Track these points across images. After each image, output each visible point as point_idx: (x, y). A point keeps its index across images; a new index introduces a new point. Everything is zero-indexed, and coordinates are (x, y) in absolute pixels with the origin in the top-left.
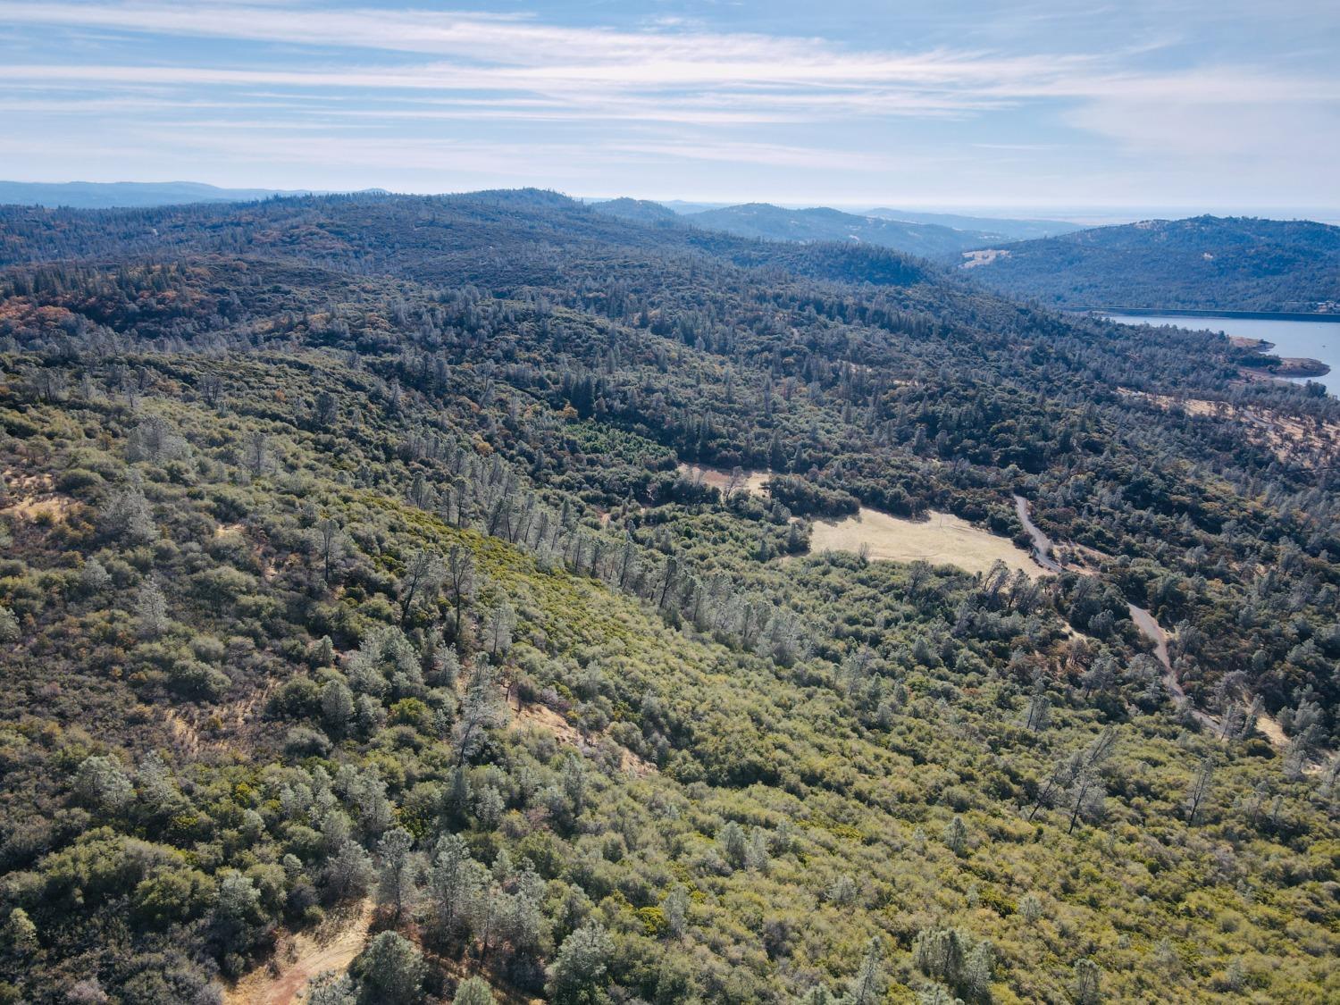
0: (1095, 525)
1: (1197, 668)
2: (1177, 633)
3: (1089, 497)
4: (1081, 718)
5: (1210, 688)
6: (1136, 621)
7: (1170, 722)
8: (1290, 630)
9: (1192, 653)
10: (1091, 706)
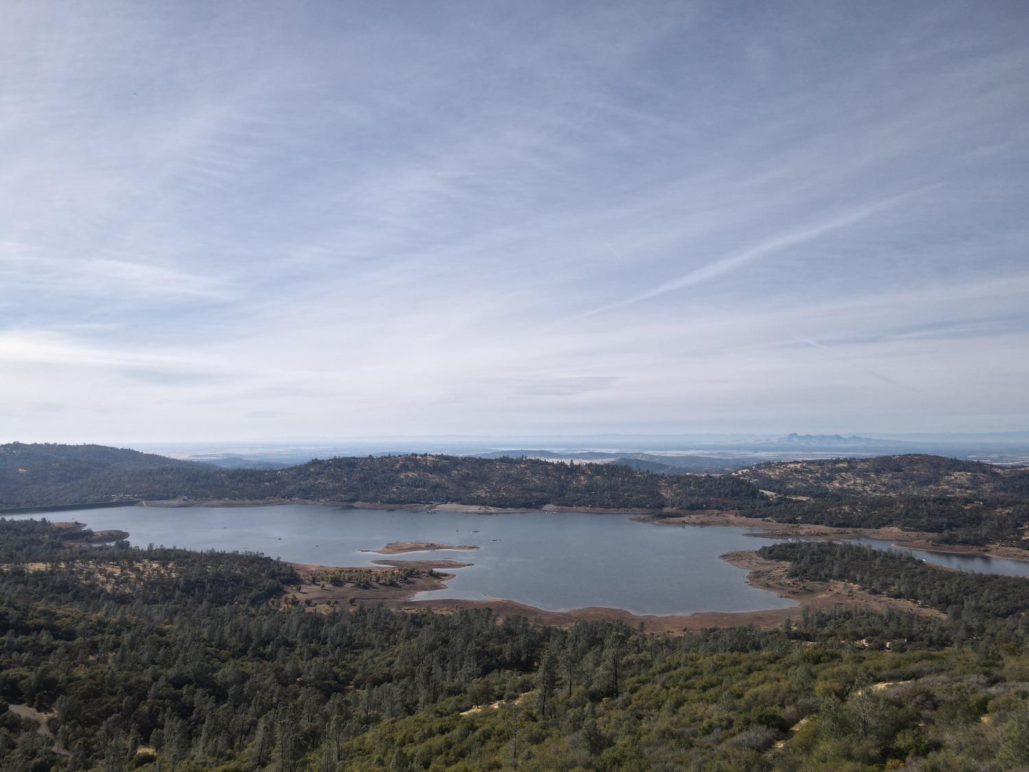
5: (93, 739)
6: (15, 714)
9: (71, 719)
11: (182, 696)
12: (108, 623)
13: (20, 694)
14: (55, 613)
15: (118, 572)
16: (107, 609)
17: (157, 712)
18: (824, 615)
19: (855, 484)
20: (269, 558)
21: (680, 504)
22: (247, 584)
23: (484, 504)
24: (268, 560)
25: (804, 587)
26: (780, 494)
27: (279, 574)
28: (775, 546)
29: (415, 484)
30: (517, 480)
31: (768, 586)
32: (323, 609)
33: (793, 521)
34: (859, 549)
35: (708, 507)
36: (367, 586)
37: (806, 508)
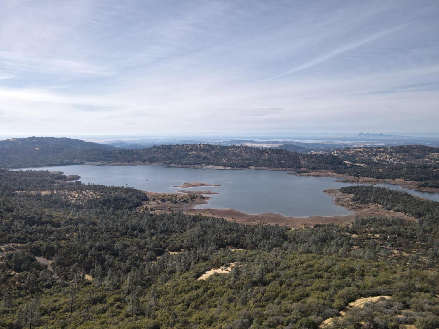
0: (16, 235)
1: (63, 268)
2: (54, 260)
3: (12, 226)
4: (26, 300)
5: (68, 273)
6: (38, 261)
7: (58, 288)
8: (87, 247)
9: (60, 264)
10: (28, 294)
11: (101, 255)
12: (73, 219)
13: (40, 252)
14: (53, 216)
15: (76, 195)
16: (73, 213)
17: (92, 261)
18: (364, 220)
19: (386, 158)
20: (136, 189)
21: (308, 167)
22: (127, 201)
23: (225, 166)
24: (136, 190)
25: (358, 206)
26: (352, 162)
27: (140, 197)
28: (347, 187)
29: (196, 156)
30: (239, 155)
31: (342, 205)
32: (158, 212)
33: (356, 175)
34: (384, 189)
35: (320, 168)
36: (175, 202)
37: (363, 170)
